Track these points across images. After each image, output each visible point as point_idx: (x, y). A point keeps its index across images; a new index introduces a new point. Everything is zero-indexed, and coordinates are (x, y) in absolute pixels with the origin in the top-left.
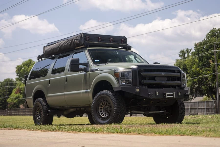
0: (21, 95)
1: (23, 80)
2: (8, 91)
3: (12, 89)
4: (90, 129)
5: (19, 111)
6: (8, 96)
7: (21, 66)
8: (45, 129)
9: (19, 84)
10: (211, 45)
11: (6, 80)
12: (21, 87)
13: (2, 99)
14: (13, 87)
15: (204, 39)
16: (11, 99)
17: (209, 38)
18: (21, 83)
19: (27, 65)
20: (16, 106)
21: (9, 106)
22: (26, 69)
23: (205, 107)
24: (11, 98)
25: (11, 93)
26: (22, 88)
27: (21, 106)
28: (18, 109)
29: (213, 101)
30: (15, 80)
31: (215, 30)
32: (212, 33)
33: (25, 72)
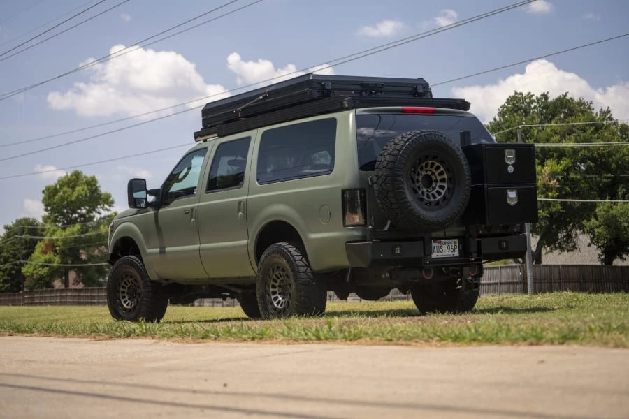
0: (55, 256)
1: (59, 222)
2: (25, 249)
3: (34, 243)
4: (234, 330)
5: (52, 295)
6: (23, 259)
7: (56, 187)
8: (104, 332)
9: (51, 231)
10: (511, 132)
11: (19, 222)
12: (54, 237)
13: (11, 266)
14: (38, 237)
15: (495, 119)
16: (32, 268)
17: (506, 116)
18: (56, 228)
19: (71, 185)
20: (44, 283)
21: (27, 283)
22: (66, 195)
23: (497, 281)
24: (31, 265)
25: (32, 252)
26: (57, 240)
27: (57, 284)
28: (49, 289)
29: (517, 265)
30: (40, 221)
31: (520, 96)
32: (513, 104)
33: (65, 203)
